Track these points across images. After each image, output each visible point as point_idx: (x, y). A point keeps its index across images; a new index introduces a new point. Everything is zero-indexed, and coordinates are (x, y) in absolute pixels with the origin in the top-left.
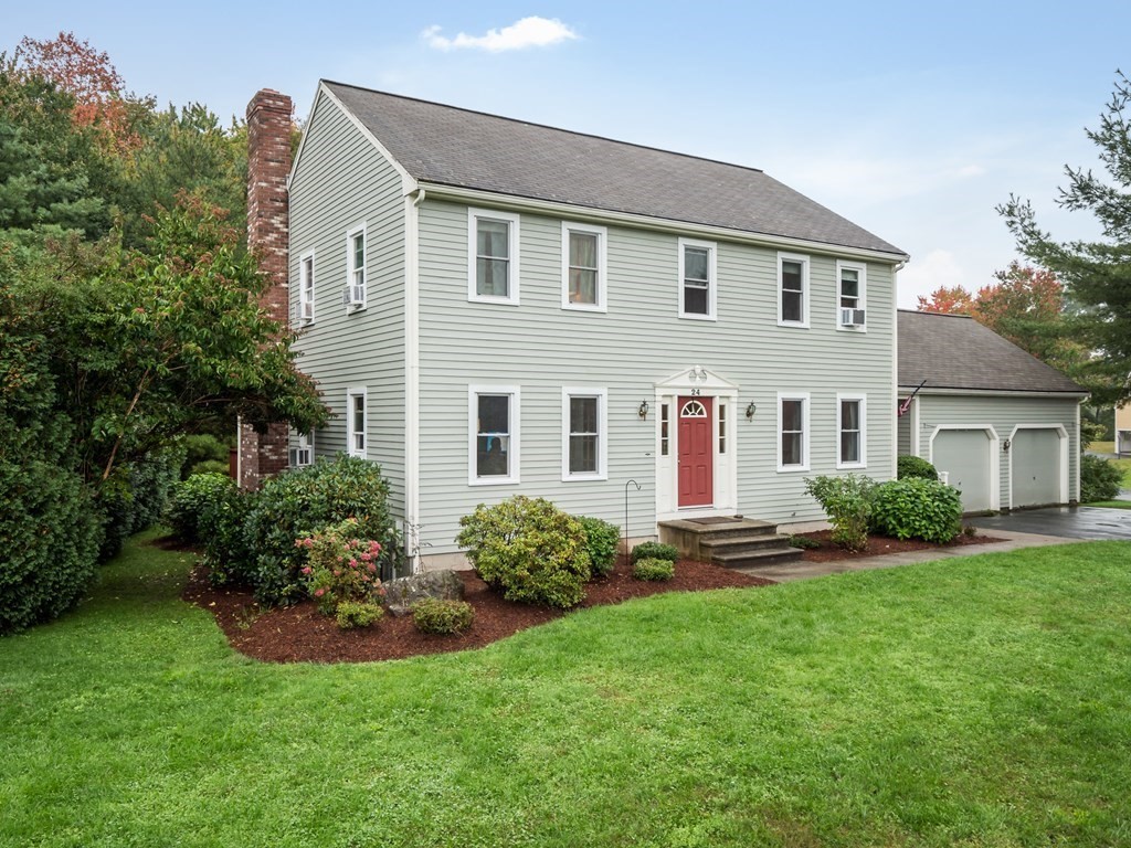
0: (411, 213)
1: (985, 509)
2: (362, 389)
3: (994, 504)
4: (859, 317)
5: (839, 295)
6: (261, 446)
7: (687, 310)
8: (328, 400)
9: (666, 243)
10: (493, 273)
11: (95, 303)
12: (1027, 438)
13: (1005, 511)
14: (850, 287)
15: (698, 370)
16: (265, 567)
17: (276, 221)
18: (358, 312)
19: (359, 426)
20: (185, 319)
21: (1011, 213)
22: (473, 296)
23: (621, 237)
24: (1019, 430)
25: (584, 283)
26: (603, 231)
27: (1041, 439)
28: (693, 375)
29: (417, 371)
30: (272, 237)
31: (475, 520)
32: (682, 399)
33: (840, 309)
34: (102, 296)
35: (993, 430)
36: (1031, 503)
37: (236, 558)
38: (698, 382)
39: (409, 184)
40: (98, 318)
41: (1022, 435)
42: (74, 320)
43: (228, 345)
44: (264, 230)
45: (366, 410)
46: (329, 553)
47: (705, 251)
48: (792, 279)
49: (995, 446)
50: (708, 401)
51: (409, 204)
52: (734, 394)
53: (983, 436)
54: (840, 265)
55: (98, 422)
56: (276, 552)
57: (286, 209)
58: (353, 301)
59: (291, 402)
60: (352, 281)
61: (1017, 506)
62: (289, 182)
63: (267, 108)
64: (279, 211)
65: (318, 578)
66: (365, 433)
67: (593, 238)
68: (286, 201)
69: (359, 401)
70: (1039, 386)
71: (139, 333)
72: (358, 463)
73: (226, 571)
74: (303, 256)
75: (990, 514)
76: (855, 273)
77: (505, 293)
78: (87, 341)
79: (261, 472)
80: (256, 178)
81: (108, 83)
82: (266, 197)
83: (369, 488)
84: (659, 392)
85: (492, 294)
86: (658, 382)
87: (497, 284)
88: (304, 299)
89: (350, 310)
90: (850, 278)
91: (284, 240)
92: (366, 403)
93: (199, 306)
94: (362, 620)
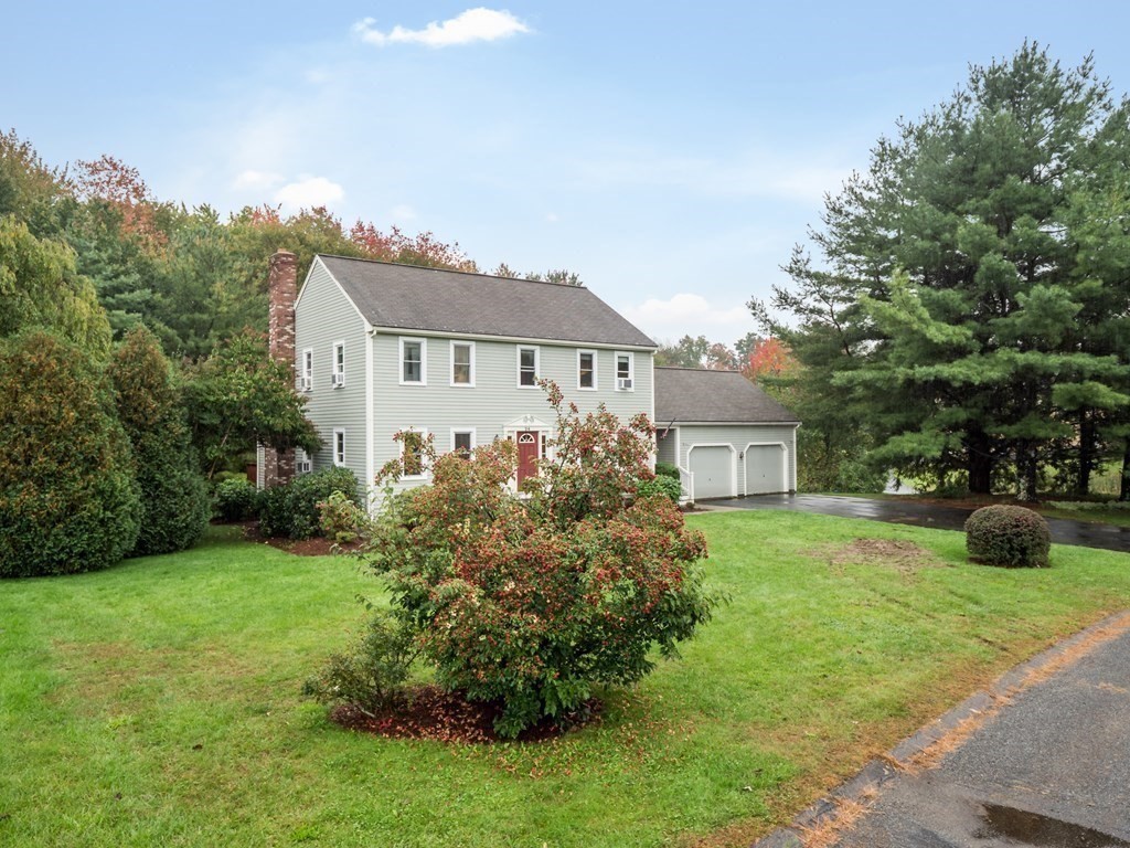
0: (369, 342)
1: (727, 495)
2: (342, 430)
3: (734, 493)
4: (628, 384)
5: (616, 371)
6: (279, 460)
7: (522, 384)
8: (323, 436)
9: (510, 347)
10: (412, 370)
11: (210, 391)
12: (758, 452)
13: (741, 497)
14: (623, 366)
15: (529, 417)
16: (298, 519)
17: (288, 328)
18: (339, 388)
19: (341, 449)
20: (255, 398)
21: (754, 308)
22: (402, 382)
23: (482, 345)
24: (751, 446)
25: (462, 372)
26: (473, 344)
27: (769, 452)
28: (526, 419)
29: (372, 423)
30: (286, 337)
31: (402, 496)
32: (519, 433)
33: (617, 379)
34: (214, 388)
35: (732, 447)
36: (762, 492)
37: (278, 520)
38: (529, 424)
39: (368, 327)
40: (212, 399)
41: (753, 450)
42: (200, 399)
43: (275, 408)
44: (280, 334)
45: (344, 441)
46: (332, 511)
47: (533, 351)
48: (587, 362)
49: (734, 456)
50: (535, 434)
51: (368, 337)
52: (551, 429)
53: (726, 450)
54: (617, 354)
55: (209, 449)
56: (303, 513)
57: (294, 321)
58: (338, 382)
59: (304, 438)
60: (336, 371)
61: (750, 493)
62: (296, 305)
63: (283, 262)
64: (289, 323)
65: (326, 522)
66: (344, 453)
67: (467, 349)
68: (294, 316)
69: (341, 436)
70: (764, 418)
71: (231, 406)
72: (342, 469)
73: (271, 527)
74: (306, 350)
75: (730, 498)
76: (627, 358)
77: (419, 379)
78: (206, 410)
79: (279, 476)
80: (275, 302)
81: (138, 192)
82: (280, 315)
83: (348, 481)
84: (506, 429)
85: (412, 380)
86: (505, 424)
87: (415, 375)
88: (305, 376)
89: (335, 386)
90: (624, 361)
91: (292, 339)
92: (344, 437)
93: (261, 390)
94: (348, 539)
